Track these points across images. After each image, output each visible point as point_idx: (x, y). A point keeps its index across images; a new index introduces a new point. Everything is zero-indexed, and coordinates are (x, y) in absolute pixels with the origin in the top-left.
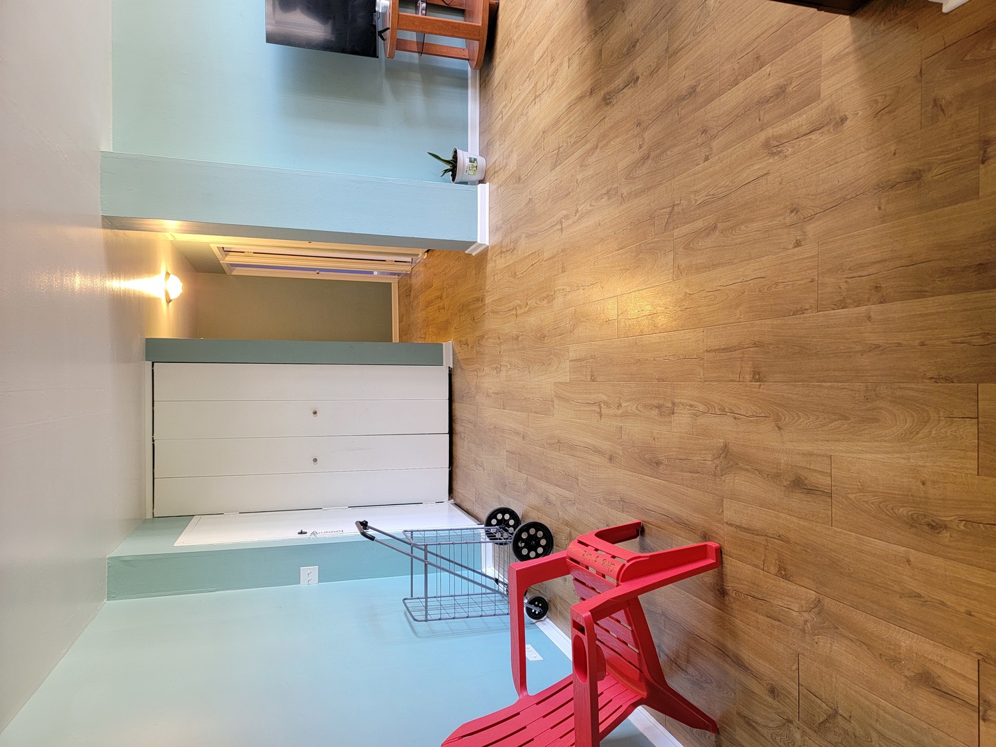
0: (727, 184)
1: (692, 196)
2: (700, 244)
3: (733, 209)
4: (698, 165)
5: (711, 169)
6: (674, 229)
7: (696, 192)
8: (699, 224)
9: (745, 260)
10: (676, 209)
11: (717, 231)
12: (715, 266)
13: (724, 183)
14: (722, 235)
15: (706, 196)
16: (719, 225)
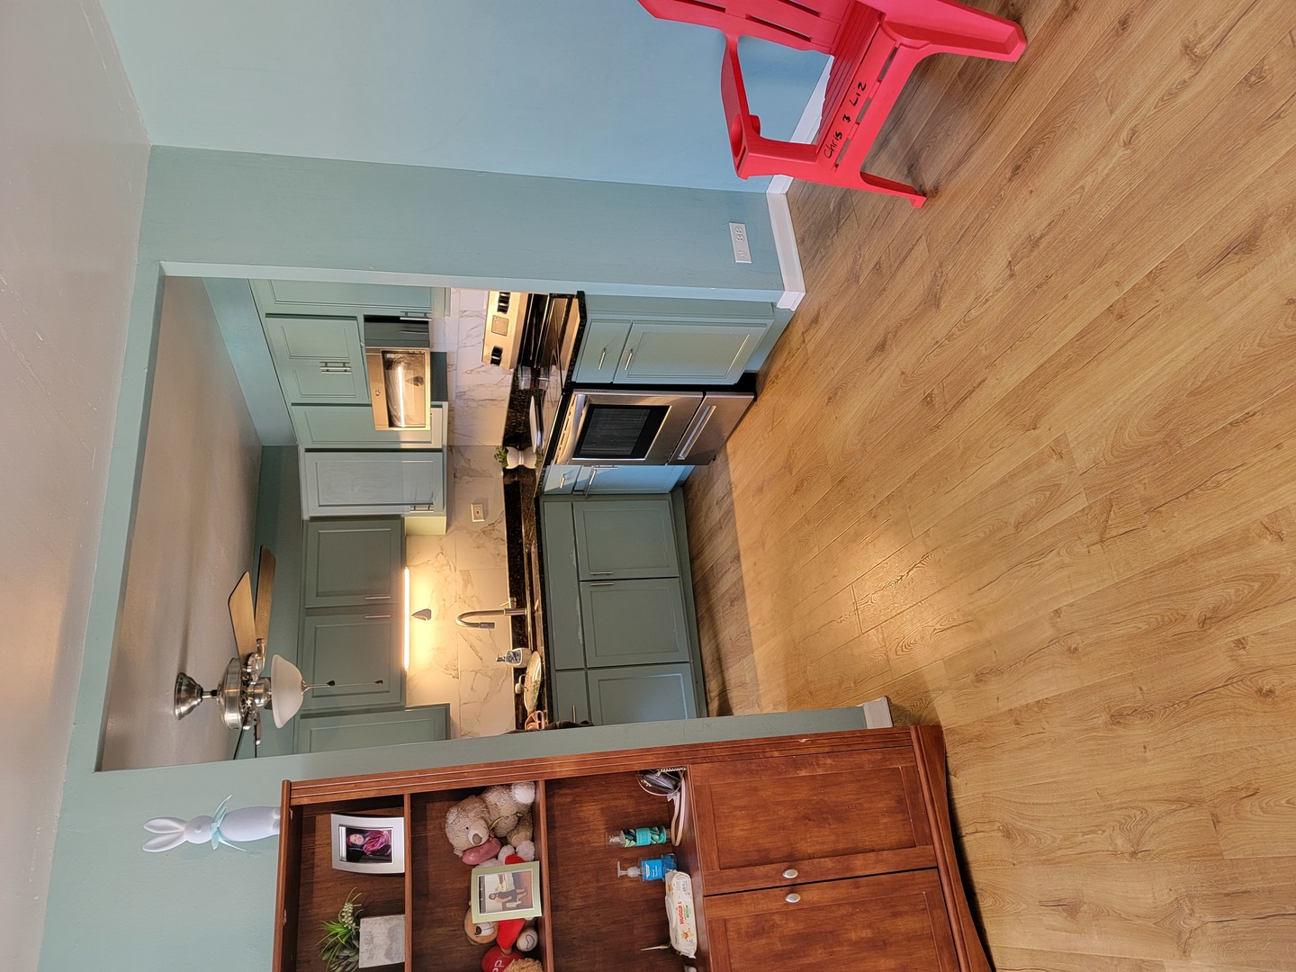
0: (1016, 581)
1: (1067, 560)
2: (1034, 500)
3: (999, 553)
4: (1071, 605)
5: (1045, 598)
6: (1090, 507)
7: (1062, 566)
8: (1043, 525)
9: (969, 502)
10: (1096, 537)
11: (1013, 523)
12: (1003, 482)
13: (1021, 583)
14: (1005, 521)
15: (1043, 563)
16: (1013, 531)
